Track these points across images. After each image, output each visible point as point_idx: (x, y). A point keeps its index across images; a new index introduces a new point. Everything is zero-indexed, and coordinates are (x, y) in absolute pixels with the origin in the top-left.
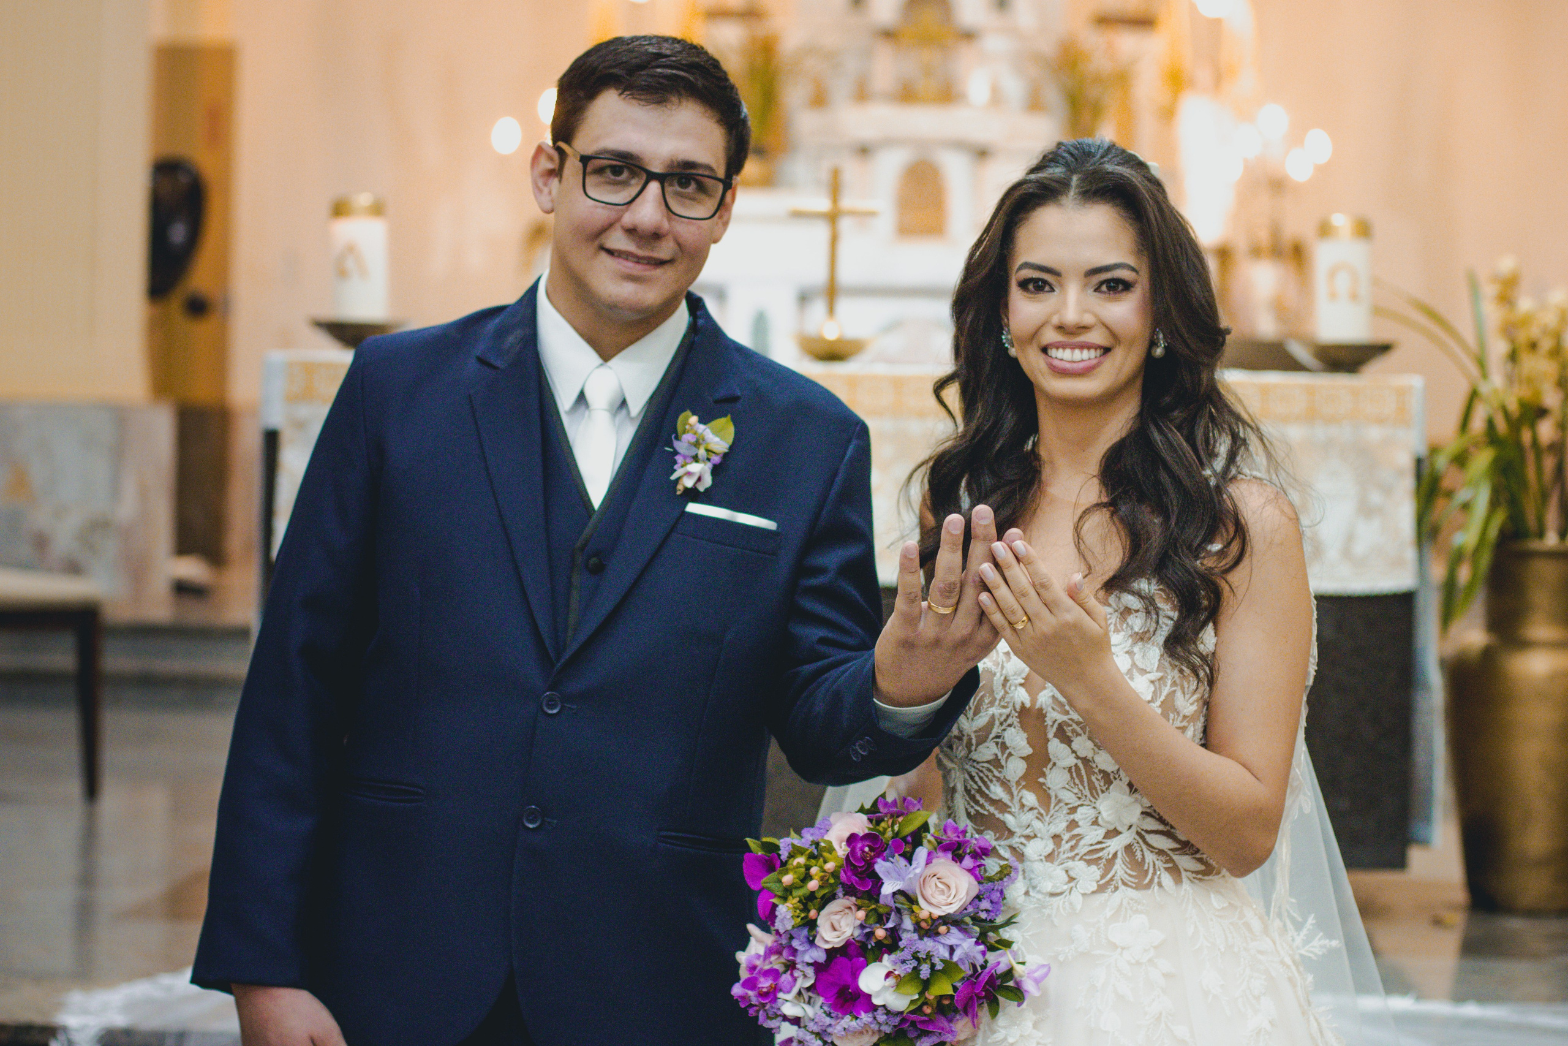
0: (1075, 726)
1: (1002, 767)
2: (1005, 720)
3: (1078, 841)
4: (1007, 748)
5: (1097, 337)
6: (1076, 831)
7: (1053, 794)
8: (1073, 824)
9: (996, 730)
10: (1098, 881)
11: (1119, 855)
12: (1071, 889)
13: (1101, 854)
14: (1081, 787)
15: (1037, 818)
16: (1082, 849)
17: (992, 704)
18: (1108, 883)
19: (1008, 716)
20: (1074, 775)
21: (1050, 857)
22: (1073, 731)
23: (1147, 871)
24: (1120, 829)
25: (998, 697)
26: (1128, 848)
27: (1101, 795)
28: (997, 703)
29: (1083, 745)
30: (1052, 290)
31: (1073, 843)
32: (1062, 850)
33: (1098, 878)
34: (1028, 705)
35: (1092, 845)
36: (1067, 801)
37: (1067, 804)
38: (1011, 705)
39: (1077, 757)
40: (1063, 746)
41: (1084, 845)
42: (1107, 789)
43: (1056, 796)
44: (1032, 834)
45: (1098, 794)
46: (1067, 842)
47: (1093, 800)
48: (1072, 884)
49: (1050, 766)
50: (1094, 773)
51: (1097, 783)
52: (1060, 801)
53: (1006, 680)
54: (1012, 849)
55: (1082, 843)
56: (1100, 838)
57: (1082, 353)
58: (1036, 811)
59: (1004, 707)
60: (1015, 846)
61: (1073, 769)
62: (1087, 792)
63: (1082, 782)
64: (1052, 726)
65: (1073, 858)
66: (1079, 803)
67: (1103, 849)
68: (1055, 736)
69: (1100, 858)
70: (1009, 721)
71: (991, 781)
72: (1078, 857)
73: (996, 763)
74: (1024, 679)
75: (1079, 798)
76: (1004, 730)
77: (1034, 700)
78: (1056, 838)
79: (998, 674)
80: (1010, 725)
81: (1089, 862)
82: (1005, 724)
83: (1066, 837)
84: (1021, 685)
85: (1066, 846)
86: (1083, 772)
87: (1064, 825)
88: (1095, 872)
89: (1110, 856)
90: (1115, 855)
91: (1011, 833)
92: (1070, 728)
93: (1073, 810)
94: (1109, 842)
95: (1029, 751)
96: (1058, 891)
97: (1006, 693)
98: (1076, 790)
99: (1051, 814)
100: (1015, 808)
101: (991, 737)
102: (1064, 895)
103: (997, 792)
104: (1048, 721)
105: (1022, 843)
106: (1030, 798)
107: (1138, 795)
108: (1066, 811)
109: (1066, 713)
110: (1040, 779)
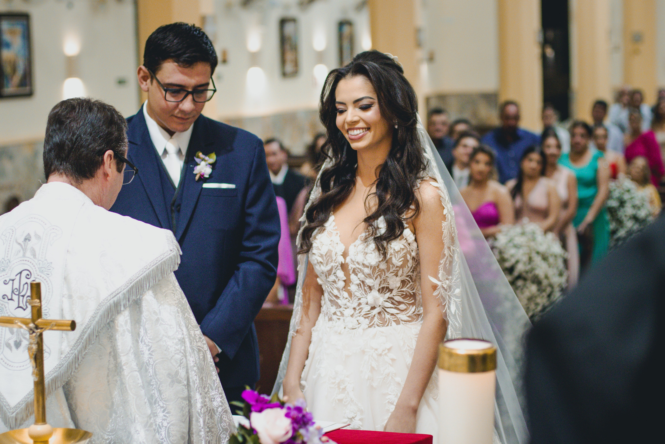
0: (358, 269)
1: (337, 284)
2: (337, 268)
3: (362, 310)
4: (337, 277)
5: (361, 125)
6: (361, 306)
7: (353, 293)
8: (360, 304)
9: (334, 271)
10: (368, 325)
11: (376, 316)
12: (359, 327)
13: (369, 315)
14: (361, 291)
15: (348, 302)
16: (363, 313)
17: (332, 261)
18: (372, 326)
19: (337, 266)
20: (360, 287)
21: (352, 316)
22: (358, 271)
23: (386, 321)
24: (376, 306)
25: (334, 259)
26: (379, 313)
27: (369, 294)
28: (333, 261)
29: (361, 276)
31: (360, 310)
32: (356, 313)
33: (368, 323)
34: (343, 262)
35: (366, 312)
36: (357, 296)
37: (357, 297)
38: (338, 262)
39: (360, 281)
40: (355, 276)
41: (364, 312)
42: (371, 292)
43: (354, 294)
44: (347, 307)
45: (367, 294)
46: (358, 310)
47: (366, 296)
48: (360, 325)
49: (351, 283)
50: (365, 286)
51: (367, 290)
52: (355, 296)
53: (336, 253)
54: (341, 312)
55: (362, 311)
56: (369, 310)
57: (357, 131)
58: (347, 299)
59: (336, 263)
60: (341, 311)
61: (359, 285)
62: (364, 293)
63: (362, 289)
64: (351, 269)
65: (359, 316)
66: (361, 296)
67: (370, 313)
68: (352, 273)
69: (369, 317)
71: (334, 288)
72: (361, 316)
73: (334, 282)
74: (342, 253)
75: (361, 295)
76: (336, 271)
77: (345, 261)
78: (354, 309)
79: (333, 252)
80: (338, 269)
81: (365, 318)
82: (337, 269)
83: (358, 308)
84: (341, 255)
85: (357, 312)
86: (362, 286)
87: (357, 304)
88: (367, 321)
89: (373, 316)
90: (374, 316)
91: (340, 307)
92: (356, 270)
93: (359, 299)
94: (372, 311)
95: (345, 278)
96: (354, 328)
97: (337, 258)
98: (360, 292)
99: (352, 300)
100: (341, 298)
101: (332, 273)
102: (356, 329)
103: (336, 292)
104: (350, 268)
105: (344, 310)
106: (346, 294)
107: (382, 294)
108: (357, 299)
109: (355, 265)
110: (349, 288)
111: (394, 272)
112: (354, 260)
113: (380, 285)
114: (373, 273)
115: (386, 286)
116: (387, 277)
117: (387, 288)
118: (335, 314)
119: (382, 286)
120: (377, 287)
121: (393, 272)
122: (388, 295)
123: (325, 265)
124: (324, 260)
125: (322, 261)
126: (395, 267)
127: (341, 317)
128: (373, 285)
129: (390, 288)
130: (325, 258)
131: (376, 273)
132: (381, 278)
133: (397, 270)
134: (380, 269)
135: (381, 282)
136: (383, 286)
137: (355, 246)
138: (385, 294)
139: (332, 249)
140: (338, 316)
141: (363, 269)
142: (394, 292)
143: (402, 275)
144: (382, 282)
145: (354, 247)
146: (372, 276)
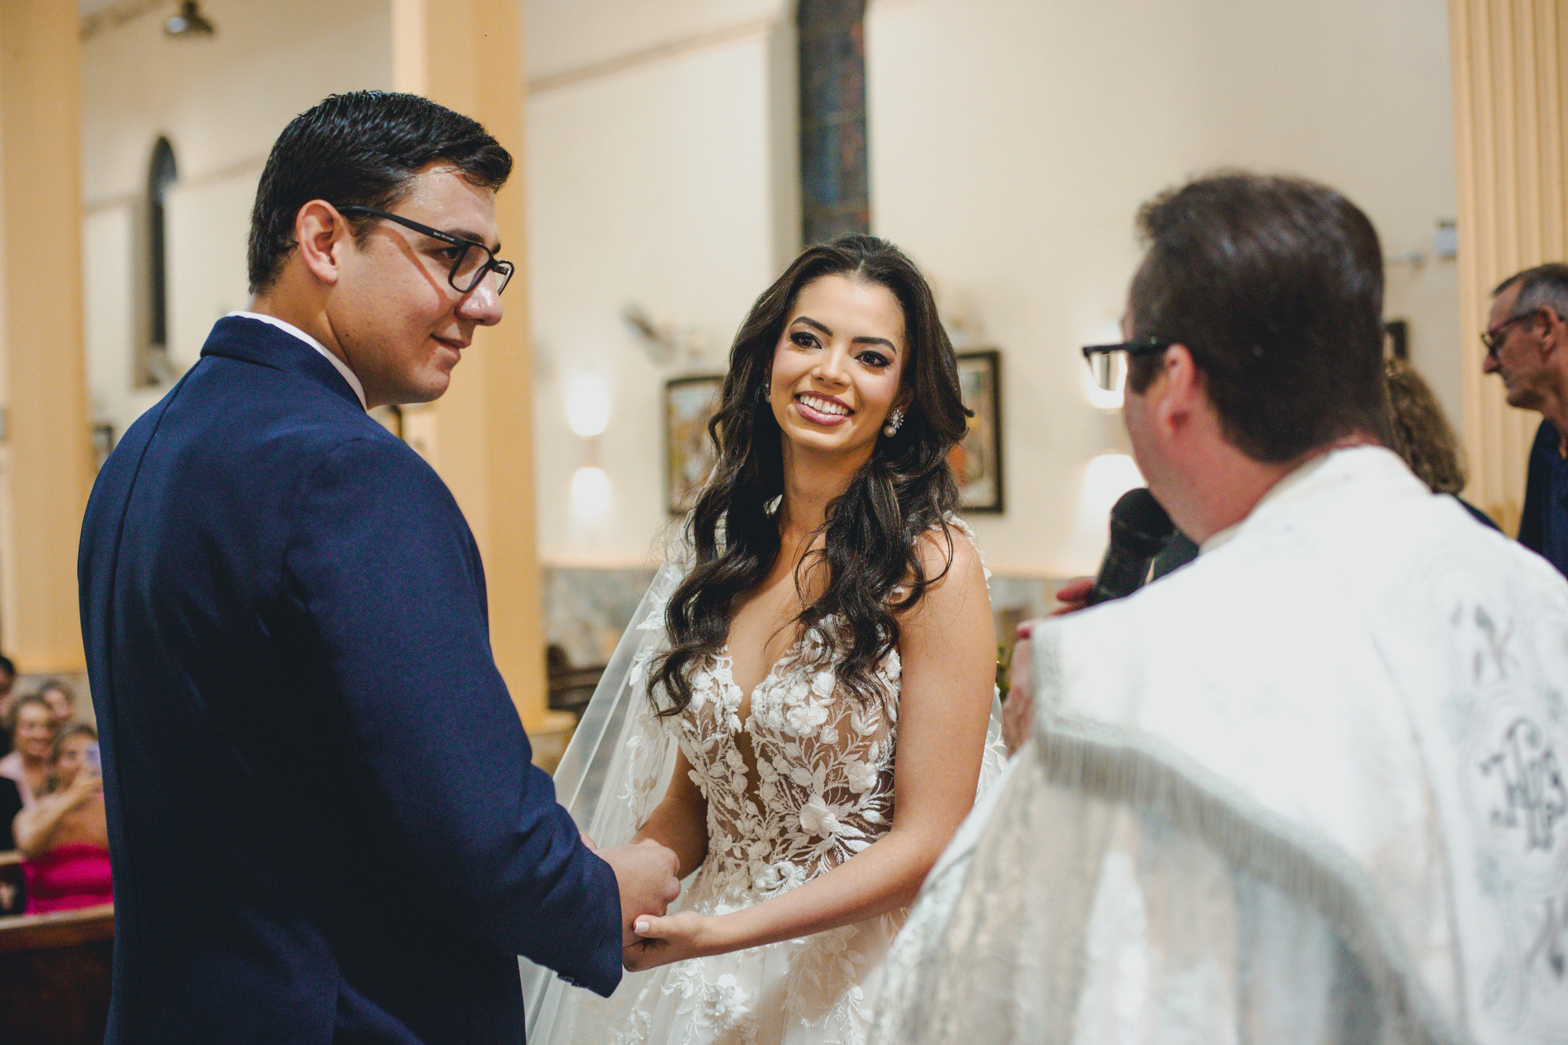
0: (772, 747)
1: (730, 782)
2: (726, 743)
3: (789, 845)
4: (730, 767)
6: (787, 836)
7: (766, 804)
8: (783, 831)
9: (720, 753)
11: (822, 858)
12: (782, 885)
13: (807, 857)
14: (786, 799)
15: (758, 824)
16: (792, 852)
17: (714, 730)
19: (727, 740)
20: (780, 789)
21: (766, 858)
22: (772, 752)
24: (821, 835)
25: (719, 723)
26: (830, 852)
27: (802, 806)
28: (719, 729)
29: (779, 762)
30: (819, 347)
32: (775, 852)
33: (805, 877)
34: (740, 731)
35: (799, 849)
36: (777, 811)
37: (777, 813)
38: (729, 730)
39: (779, 775)
40: (768, 764)
41: (793, 849)
42: (807, 800)
43: (769, 807)
44: (755, 838)
45: (799, 806)
46: (780, 845)
47: (796, 810)
48: (784, 880)
49: (761, 781)
50: (793, 788)
51: (797, 796)
52: (772, 810)
53: (724, 709)
54: (742, 850)
55: (791, 847)
56: (805, 844)
58: (756, 818)
59: (725, 733)
60: (743, 847)
62: (790, 804)
63: (786, 794)
64: (757, 748)
65: (783, 859)
66: (786, 812)
67: (807, 853)
68: (760, 756)
69: (806, 860)
70: (728, 745)
71: (725, 793)
72: (788, 859)
73: (725, 778)
74: (737, 708)
75: (786, 809)
76: (726, 752)
77: (743, 729)
78: (773, 842)
79: (717, 705)
80: (730, 748)
81: (796, 863)
82: (726, 747)
83: (779, 841)
84: (735, 713)
85: (778, 849)
86: (785, 786)
87: (778, 830)
88: (802, 870)
89: (814, 859)
90: (819, 858)
91: (742, 837)
92: (768, 749)
93: (782, 819)
94: (813, 846)
95: (746, 769)
96: (771, 887)
97: (724, 720)
98: (782, 802)
99: (766, 821)
100: (743, 817)
101: (718, 757)
102: (776, 891)
103: (729, 802)
104: (754, 744)
105: (749, 845)
106: (752, 808)
107: (835, 806)
108: (777, 819)
109: (764, 736)
110: (756, 792)
111: (859, 752)
112: (761, 724)
113: (826, 784)
114: (806, 755)
115: (840, 785)
116: (841, 763)
117: (846, 791)
118: (730, 853)
119: (832, 785)
120: (820, 789)
121: (856, 752)
122: (848, 807)
123: (700, 738)
124: (696, 726)
125: (693, 729)
126: (859, 739)
127: (741, 862)
128: (809, 783)
129: (853, 791)
130: (698, 722)
131: (813, 755)
132: (827, 766)
133: (865, 746)
134: (822, 745)
135: (828, 775)
136: (835, 785)
137: (764, 690)
138: (841, 804)
139: (714, 699)
140: (736, 858)
141: (781, 745)
142: (863, 802)
143: (879, 757)
144: (832, 777)
145: (761, 692)
146: (806, 761)
